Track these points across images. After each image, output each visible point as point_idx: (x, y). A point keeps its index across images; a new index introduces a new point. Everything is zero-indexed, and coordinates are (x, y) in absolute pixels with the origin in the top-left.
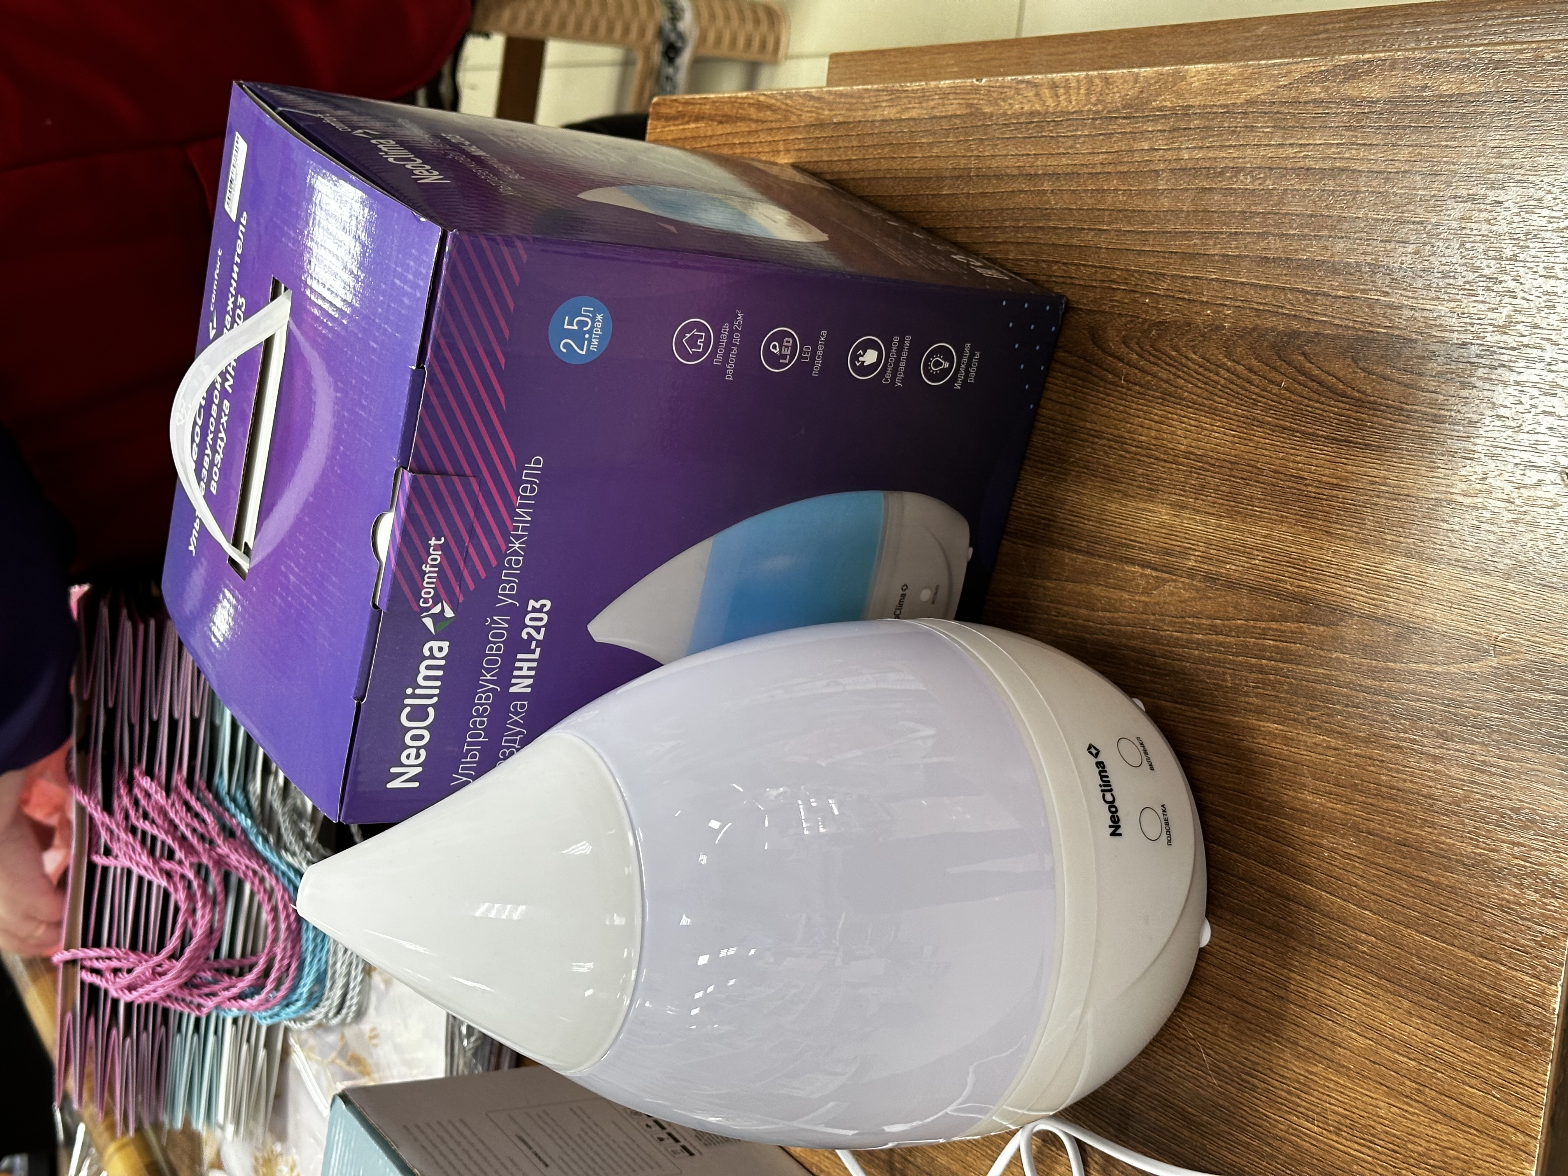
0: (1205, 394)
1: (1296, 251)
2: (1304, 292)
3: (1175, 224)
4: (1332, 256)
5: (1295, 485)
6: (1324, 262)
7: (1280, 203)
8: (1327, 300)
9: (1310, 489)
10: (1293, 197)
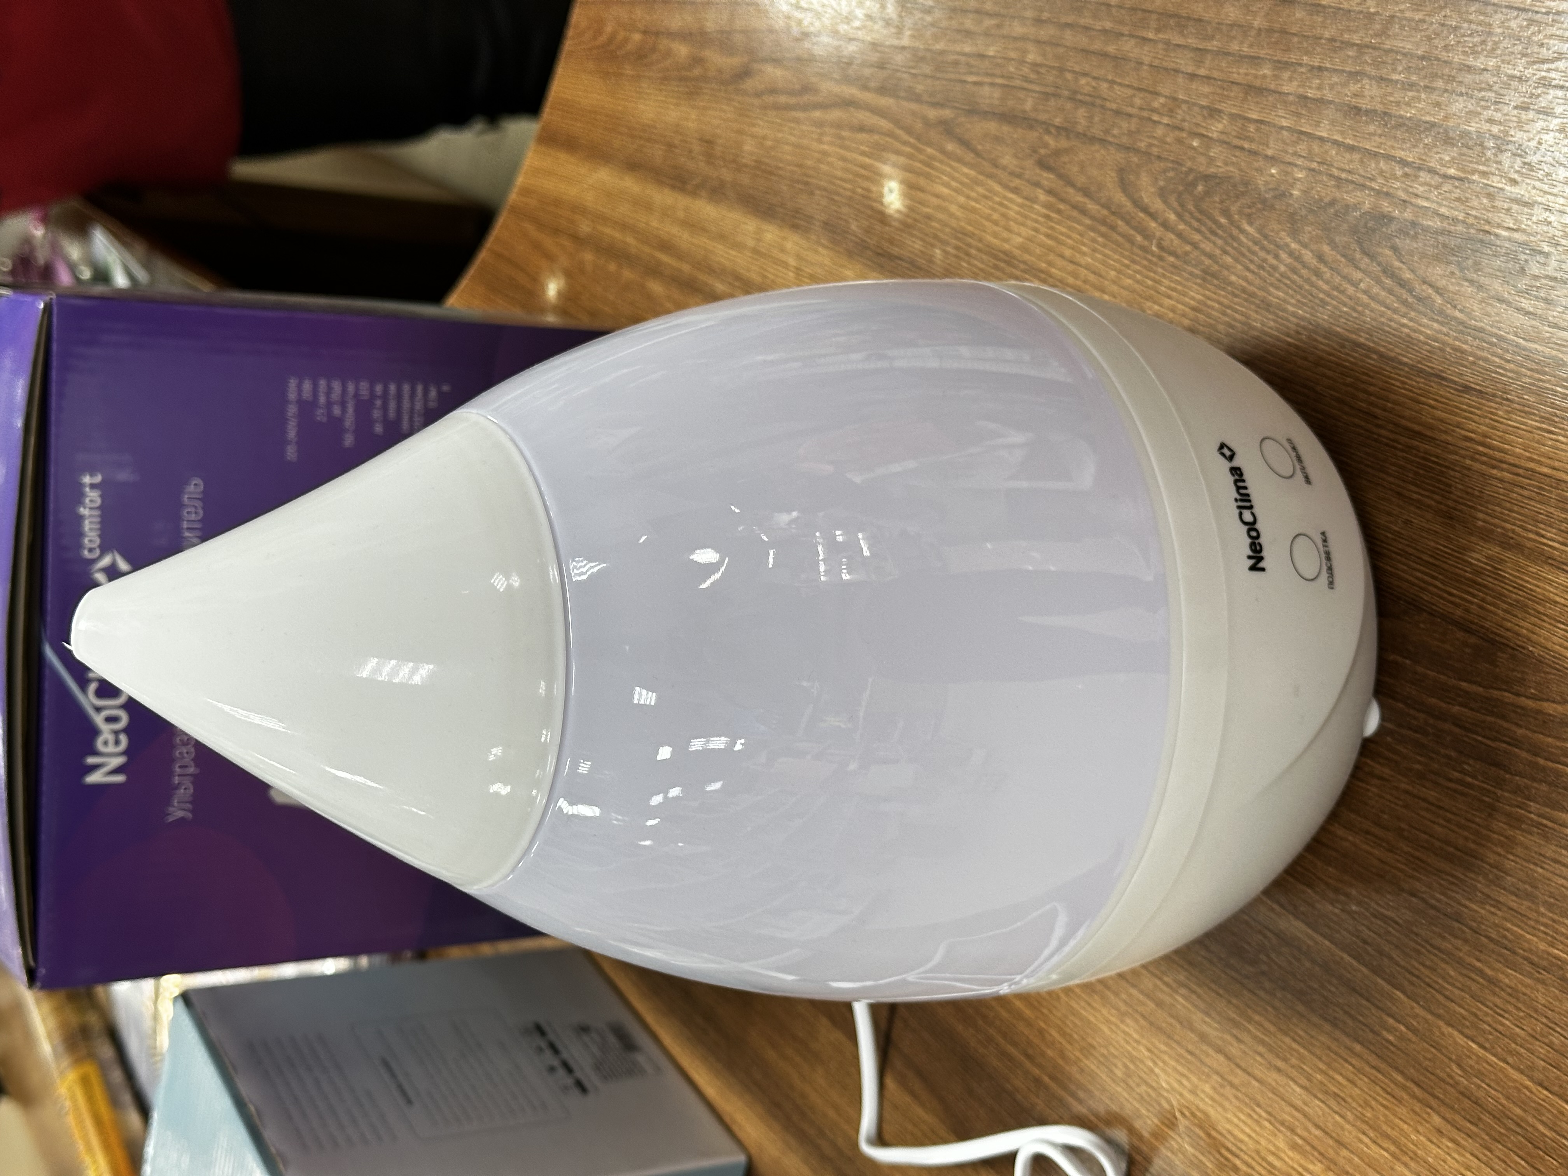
0: (1258, 281)
1: (1398, 103)
2: (1403, 163)
3: (1242, 43)
4: (1446, 118)
5: (1363, 424)
6: (1433, 125)
7: (1383, 33)
8: (1432, 178)
9: (1383, 432)
10: (1402, 28)
